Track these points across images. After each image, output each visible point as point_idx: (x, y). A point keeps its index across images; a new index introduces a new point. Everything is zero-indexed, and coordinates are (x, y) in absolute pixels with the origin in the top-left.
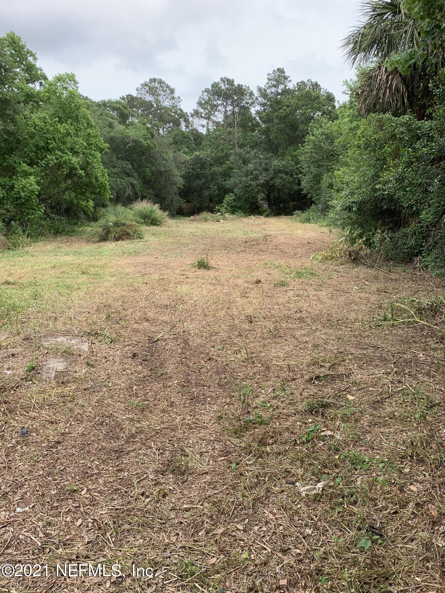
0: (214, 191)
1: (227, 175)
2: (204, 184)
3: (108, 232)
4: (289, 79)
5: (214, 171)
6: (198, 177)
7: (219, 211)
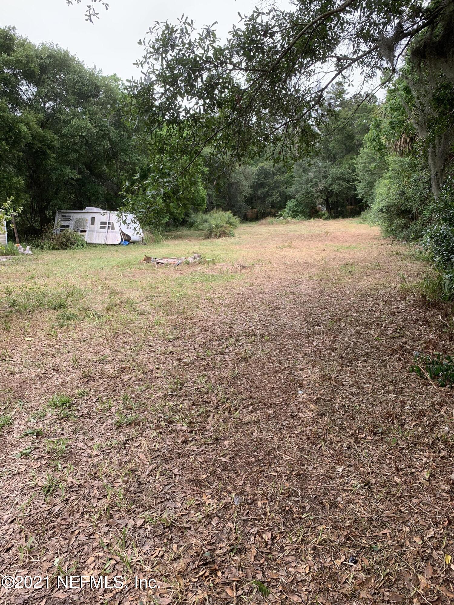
0: (277, 198)
1: (287, 183)
2: (267, 192)
3: (211, 233)
4: (346, 92)
5: (277, 180)
6: (262, 185)
7: (281, 216)
